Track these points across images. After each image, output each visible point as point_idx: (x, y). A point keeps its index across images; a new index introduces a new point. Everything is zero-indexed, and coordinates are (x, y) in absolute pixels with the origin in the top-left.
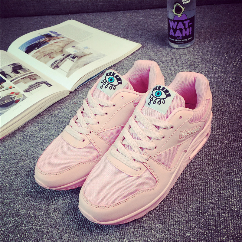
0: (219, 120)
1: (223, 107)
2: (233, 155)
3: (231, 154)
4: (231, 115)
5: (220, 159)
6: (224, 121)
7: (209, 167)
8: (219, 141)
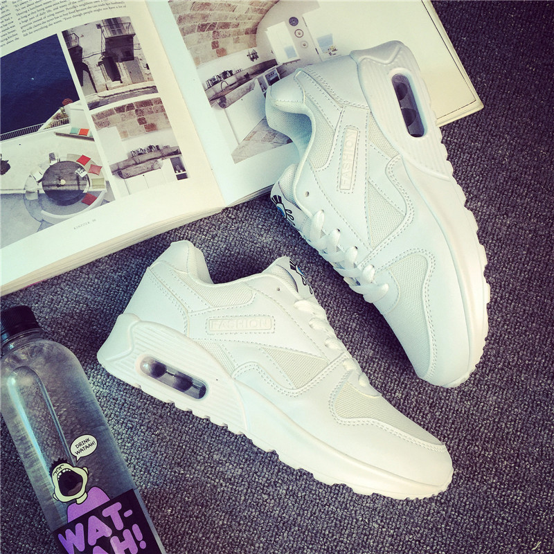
0: (501, 414)
1: (525, 374)
2: (494, 521)
3: (491, 518)
4: (533, 407)
5: (464, 523)
6: (512, 421)
7: (435, 535)
8: (479, 474)
